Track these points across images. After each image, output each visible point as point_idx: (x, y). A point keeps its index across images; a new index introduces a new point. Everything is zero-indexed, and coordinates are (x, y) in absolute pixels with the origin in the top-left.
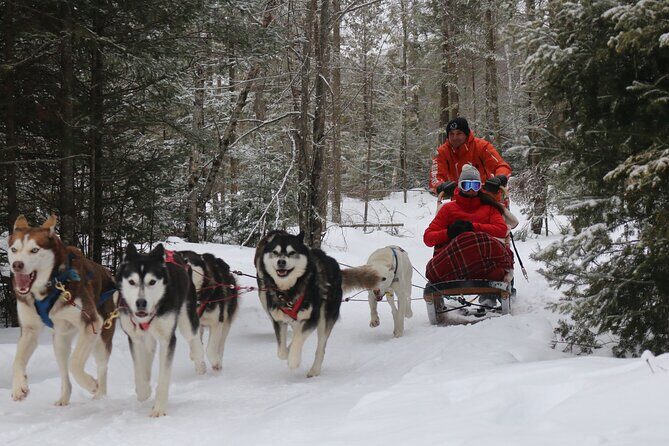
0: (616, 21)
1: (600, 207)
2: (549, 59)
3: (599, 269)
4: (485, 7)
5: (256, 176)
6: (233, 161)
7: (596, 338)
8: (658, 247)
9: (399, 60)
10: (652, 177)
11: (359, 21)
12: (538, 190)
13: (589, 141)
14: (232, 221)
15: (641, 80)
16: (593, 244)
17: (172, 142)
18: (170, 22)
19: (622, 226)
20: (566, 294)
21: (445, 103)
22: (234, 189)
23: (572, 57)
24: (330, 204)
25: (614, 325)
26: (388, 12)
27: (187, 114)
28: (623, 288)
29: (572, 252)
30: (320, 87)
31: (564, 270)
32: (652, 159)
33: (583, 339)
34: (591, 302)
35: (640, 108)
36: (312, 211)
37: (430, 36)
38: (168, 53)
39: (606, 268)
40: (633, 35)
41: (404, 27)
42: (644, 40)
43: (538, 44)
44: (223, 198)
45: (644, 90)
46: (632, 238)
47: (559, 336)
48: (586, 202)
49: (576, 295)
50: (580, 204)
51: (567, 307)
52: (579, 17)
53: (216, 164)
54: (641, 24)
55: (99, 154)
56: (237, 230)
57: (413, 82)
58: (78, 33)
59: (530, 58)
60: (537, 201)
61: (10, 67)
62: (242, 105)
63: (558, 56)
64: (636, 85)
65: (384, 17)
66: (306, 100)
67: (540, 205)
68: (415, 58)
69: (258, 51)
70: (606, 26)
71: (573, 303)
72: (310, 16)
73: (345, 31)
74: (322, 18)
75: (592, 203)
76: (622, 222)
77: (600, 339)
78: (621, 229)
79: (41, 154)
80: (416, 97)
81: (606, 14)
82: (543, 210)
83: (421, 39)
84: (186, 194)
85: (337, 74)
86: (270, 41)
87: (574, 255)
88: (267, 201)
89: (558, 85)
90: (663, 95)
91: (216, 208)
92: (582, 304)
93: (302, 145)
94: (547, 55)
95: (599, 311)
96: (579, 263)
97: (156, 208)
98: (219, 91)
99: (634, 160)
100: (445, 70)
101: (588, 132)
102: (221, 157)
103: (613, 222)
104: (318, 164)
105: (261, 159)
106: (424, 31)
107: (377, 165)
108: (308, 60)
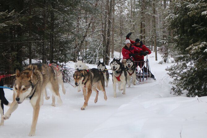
0: (190, 8)
1: (184, 57)
2: (172, 18)
3: (184, 73)
4: (153, 2)
5: (92, 46)
6: (86, 41)
7: (182, 91)
8: (200, 68)
9: (130, 16)
10: (198, 50)
11: (119, 5)
12: (166, 51)
13: (182, 39)
14: (86, 57)
15: (196, 24)
16: (182, 67)
17: (71, 36)
18: (72, 6)
19: (190, 62)
20: (174, 79)
21: (141, 28)
22: (86, 49)
23: (178, 17)
24: (111, 53)
25: (187, 88)
26: (127, 3)
27: (75, 29)
28: (190, 79)
29: (177, 69)
30: (109, 22)
31: (174, 73)
32: (199, 45)
33: (179, 91)
34: (181, 82)
35: (196, 31)
36: (106, 55)
37: (138, 9)
38: (71, 14)
39: (185, 73)
40: (194, 12)
41: (131, 7)
42: (197, 13)
43: (169, 14)
44: (83, 51)
45: (197, 26)
46: (193, 65)
47: (172, 90)
48: (181, 56)
49: (177, 80)
50: (179, 56)
51: (175, 83)
52: (180, 7)
53: (82, 42)
54: (196, 9)
55: (53, 40)
56: (87, 59)
57: (133, 22)
58: (49, 8)
59: (167, 17)
60: (166, 54)
61: (31, 17)
62: (89, 27)
63: (174, 17)
64: (195, 25)
65: (126, 4)
66: (106, 26)
67: (166, 55)
68: (134, 15)
69: (94, 14)
70: (187, 10)
71: (177, 82)
72: (107, 4)
73: (116, 8)
74: (110, 5)
75: (182, 56)
76: (190, 61)
77: (183, 92)
78: (190, 63)
79: (38, 39)
80: (134, 25)
81: (187, 6)
82: (167, 56)
83: (136, 10)
84: (74, 50)
85: (114, 19)
86: (97, 11)
87: (177, 70)
88: (95, 52)
89: (174, 24)
90: (202, 28)
91: (81, 53)
92: (179, 83)
93: (104, 38)
94: (171, 17)
95: (183, 84)
96: (178, 71)
97: (67, 54)
98: (83, 23)
99: (194, 45)
100: (142, 19)
101: (182, 37)
102: (83, 40)
103: (187, 61)
104: (108, 43)
105: (93, 41)
106: (137, 8)
107: (123, 43)
108: (106, 16)
